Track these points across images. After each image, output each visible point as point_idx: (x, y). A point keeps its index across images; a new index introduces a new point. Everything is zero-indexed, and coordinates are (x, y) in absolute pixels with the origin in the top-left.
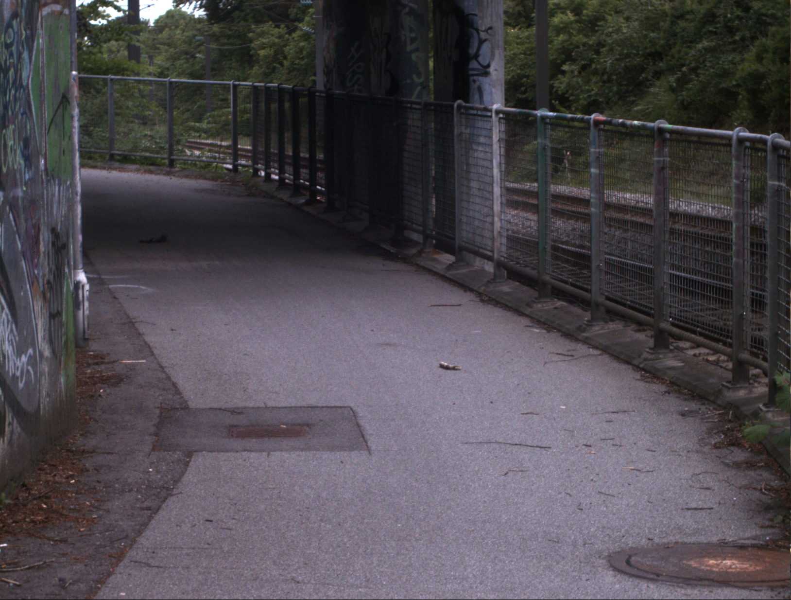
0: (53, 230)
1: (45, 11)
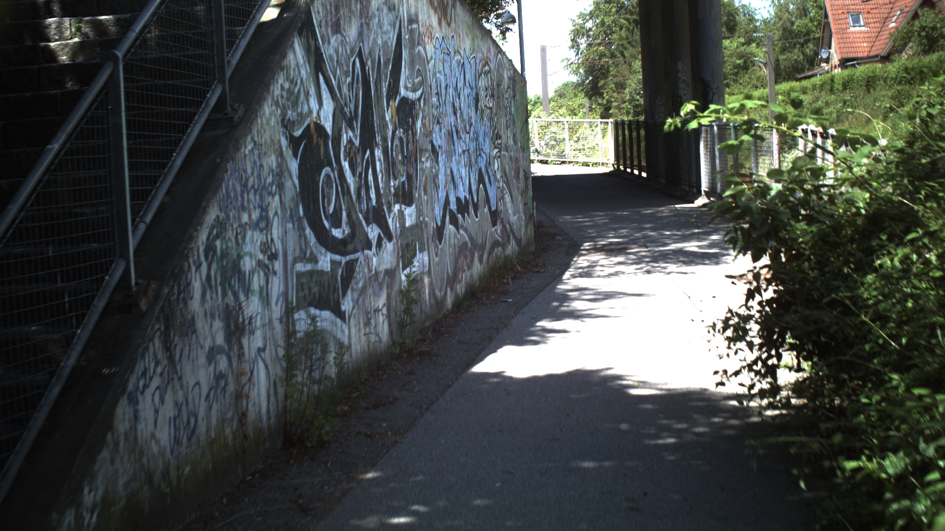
1: (518, 86)
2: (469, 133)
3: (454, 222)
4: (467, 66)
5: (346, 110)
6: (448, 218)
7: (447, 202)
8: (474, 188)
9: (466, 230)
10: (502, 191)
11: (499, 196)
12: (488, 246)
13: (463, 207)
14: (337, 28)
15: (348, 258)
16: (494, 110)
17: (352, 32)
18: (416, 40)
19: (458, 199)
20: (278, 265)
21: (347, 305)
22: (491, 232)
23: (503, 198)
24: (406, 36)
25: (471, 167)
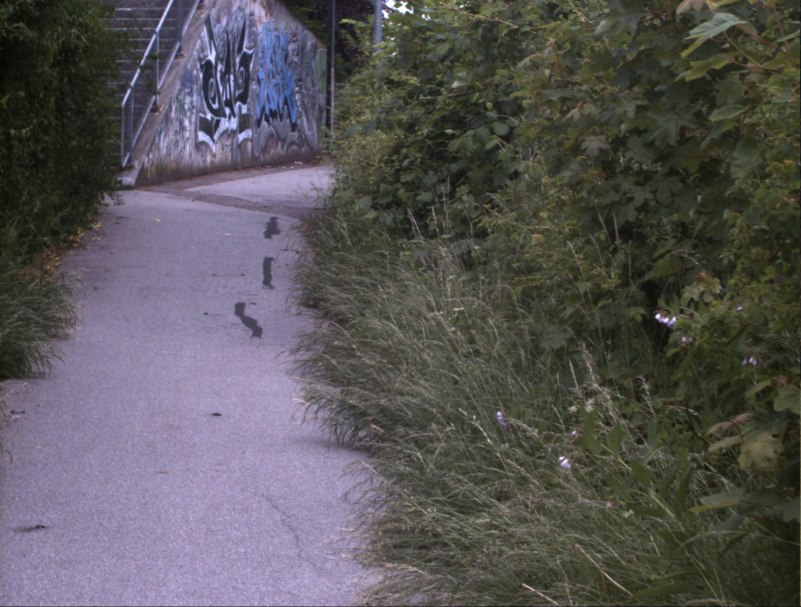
0: (319, 106)
1: (319, 50)
2: (279, 74)
3: (267, 120)
4: (282, 38)
5: (220, 56)
6: (263, 117)
7: (263, 109)
8: (281, 106)
9: (274, 127)
10: (301, 113)
11: (298, 116)
12: (288, 141)
13: (273, 114)
14: (218, 21)
15: (218, 118)
16: (298, 64)
17: (224, 22)
18: (253, 24)
19: (271, 110)
20: (194, 111)
21: (216, 137)
22: (291, 136)
23: (300, 117)
24: (248, 23)
25: (279, 93)
